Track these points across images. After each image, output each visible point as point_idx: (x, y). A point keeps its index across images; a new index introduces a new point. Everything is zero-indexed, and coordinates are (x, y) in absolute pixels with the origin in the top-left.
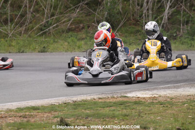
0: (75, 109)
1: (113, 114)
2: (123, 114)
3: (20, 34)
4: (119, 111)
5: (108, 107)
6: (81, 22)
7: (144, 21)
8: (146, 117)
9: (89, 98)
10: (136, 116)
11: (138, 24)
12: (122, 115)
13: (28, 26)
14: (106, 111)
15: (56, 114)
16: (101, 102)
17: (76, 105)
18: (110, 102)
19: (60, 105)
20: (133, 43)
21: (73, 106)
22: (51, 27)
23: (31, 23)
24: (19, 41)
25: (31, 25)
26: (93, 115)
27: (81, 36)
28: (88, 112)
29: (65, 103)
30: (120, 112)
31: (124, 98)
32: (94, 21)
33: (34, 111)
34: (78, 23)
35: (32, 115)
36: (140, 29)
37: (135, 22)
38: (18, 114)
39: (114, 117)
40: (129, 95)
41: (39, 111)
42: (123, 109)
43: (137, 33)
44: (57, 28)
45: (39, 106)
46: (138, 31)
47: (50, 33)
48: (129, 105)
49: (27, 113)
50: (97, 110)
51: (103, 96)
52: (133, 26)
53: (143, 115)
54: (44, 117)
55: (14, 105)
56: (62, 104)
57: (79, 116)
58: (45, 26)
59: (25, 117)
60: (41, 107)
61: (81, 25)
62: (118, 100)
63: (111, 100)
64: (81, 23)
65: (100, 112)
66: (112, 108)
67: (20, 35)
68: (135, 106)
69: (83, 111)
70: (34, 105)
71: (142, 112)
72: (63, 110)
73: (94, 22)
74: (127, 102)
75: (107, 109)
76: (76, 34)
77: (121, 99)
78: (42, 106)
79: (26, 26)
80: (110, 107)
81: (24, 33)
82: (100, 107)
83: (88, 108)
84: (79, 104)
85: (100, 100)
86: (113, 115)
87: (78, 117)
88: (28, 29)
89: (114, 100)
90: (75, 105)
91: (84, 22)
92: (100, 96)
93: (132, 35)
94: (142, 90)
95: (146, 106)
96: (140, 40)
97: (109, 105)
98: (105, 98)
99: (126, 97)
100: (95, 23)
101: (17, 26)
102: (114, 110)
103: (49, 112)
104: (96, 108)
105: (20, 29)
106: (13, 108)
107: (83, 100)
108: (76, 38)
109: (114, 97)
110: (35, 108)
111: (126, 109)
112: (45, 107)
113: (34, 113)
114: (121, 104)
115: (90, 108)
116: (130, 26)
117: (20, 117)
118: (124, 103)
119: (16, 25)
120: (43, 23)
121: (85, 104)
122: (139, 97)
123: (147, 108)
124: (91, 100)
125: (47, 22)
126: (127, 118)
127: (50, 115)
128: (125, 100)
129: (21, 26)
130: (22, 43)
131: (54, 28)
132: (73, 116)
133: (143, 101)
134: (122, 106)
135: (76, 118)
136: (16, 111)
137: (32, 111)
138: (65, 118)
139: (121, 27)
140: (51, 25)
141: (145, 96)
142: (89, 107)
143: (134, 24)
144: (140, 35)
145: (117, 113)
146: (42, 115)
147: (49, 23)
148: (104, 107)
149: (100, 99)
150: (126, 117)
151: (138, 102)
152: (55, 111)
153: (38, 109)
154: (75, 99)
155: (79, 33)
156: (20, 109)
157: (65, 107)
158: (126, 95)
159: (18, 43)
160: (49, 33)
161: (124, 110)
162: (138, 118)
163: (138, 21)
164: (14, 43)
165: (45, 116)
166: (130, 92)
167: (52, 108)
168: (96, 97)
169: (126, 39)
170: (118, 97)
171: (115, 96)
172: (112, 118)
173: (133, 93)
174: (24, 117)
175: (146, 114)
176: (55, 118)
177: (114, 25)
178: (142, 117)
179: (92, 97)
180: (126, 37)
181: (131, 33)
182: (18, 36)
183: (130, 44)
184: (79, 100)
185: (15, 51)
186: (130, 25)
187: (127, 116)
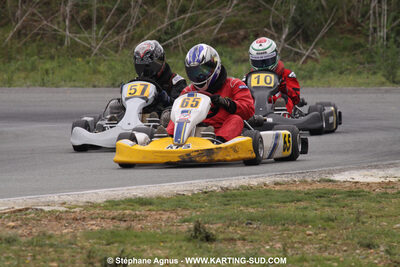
0: (225, 205)
1: (304, 216)
2: (325, 215)
3: (116, 48)
4: (317, 210)
5: (292, 201)
6: (241, 25)
7: (371, 26)
8: (372, 224)
9: (254, 182)
10: (351, 220)
11: (360, 32)
12: (322, 219)
13: (131, 33)
14: (290, 209)
15: (187, 213)
16: (279, 191)
17: (228, 196)
18: (298, 192)
19: (194, 197)
20: (347, 69)
21: (220, 199)
22: (179, 36)
23: (138, 25)
24: (113, 63)
25: (138, 30)
26: (262, 219)
27: (240, 54)
28: (252, 210)
29: (206, 193)
30: (318, 212)
31: (326, 184)
32: (268, 24)
33: (141, 208)
34: (235, 28)
35: (136, 216)
36: (362, 41)
37: (351, 27)
38: (109, 214)
39: (305, 222)
40: (337, 177)
41: (151, 207)
42: (324, 206)
43: (356, 49)
44: (190, 38)
45: (151, 198)
46: (358, 46)
47: (177, 47)
48: (337, 199)
49: (127, 212)
50: (271, 207)
51: (284, 179)
52: (349, 36)
53: (365, 220)
54: (161, 219)
55: (100, 195)
56: (198, 194)
57: (235, 220)
58: (166, 33)
59: (122, 219)
60: (155, 201)
61: (242, 32)
62: (314, 187)
63: (300, 188)
64: (241, 28)
65: (277, 211)
66: (303, 204)
67: (116, 52)
68: (348, 201)
69: (242, 208)
70: (141, 195)
71: (364, 213)
72: (201, 207)
73: (268, 26)
74: (332, 192)
75: (291, 207)
76: (229, 49)
77: (320, 186)
78: (158, 198)
79: (129, 31)
80: (298, 201)
81: (125, 46)
82: (277, 201)
83: (252, 204)
84: (234, 195)
85: (277, 188)
86: (304, 219)
87: (231, 221)
88: (132, 40)
89: (307, 187)
90: (225, 196)
91: (248, 26)
92: (278, 179)
93: (346, 53)
94: (364, 168)
95: (371, 200)
96: (361, 64)
97: (295, 198)
98: (287, 183)
99: (330, 181)
100: (270, 29)
101: (110, 32)
102: (306, 208)
103: (173, 210)
104: (268, 204)
105: (116, 38)
106: (99, 201)
107: (242, 187)
108: (231, 58)
109: (306, 182)
110: (143, 202)
111: (330, 206)
112: (163, 199)
113: (142, 211)
114: (321, 195)
115: (256, 203)
116: (341, 36)
117: (113, 219)
118: (327, 194)
119: (109, 29)
120: (162, 26)
121: (246, 195)
122: (357, 182)
123: (373, 205)
124: (259, 186)
125: (172, 25)
126: (333, 224)
127: (173, 215)
128: (329, 186)
129: (118, 33)
130: (119, 67)
131: (185, 37)
132: (220, 218)
133: (367, 189)
134: (323, 201)
135: (227, 223)
136: (105, 207)
137: (137, 206)
138: (206, 223)
139: (323, 37)
140: (179, 30)
141: (370, 180)
142: (254, 200)
143: (350, 31)
144: (362, 53)
145: (311, 214)
146: (158, 217)
147: (176, 27)
148: (284, 202)
149: (277, 184)
150: (330, 223)
151: (356, 192)
152: (185, 209)
153: (151, 204)
154: (225, 183)
155: (237, 48)
156: (113, 204)
157: (204, 200)
158: (332, 178)
159: (111, 68)
160: (175, 47)
161: (327, 209)
162: (355, 225)
163: (358, 25)
164: (102, 68)
165: (165, 217)
166: (340, 171)
167: (179, 202)
168: (268, 180)
169: (332, 61)
170: (314, 182)
171: (309, 180)
172: (300, 224)
173: (346, 173)
174: (120, 220)
175: (371, 217)
176: (184, 222)
177: (309, 33)
178: (363, 223)
179: (262, 180)
180: (333, 57)
181: (345, 49)
182: (112, 52)
183: (341, 73)
184: (234, 185)
185: (106, 84)
186: (342, 33)
187: (332, 220)
